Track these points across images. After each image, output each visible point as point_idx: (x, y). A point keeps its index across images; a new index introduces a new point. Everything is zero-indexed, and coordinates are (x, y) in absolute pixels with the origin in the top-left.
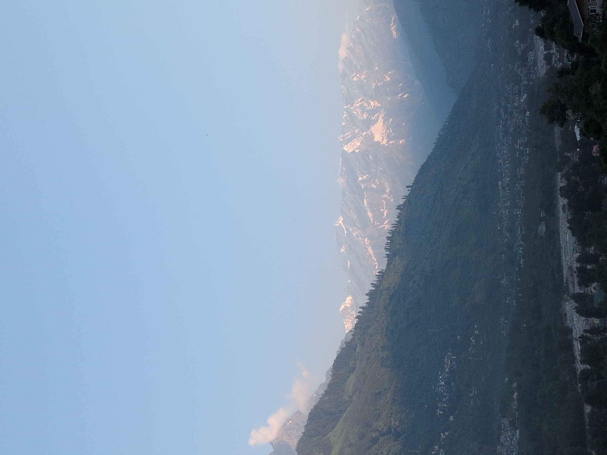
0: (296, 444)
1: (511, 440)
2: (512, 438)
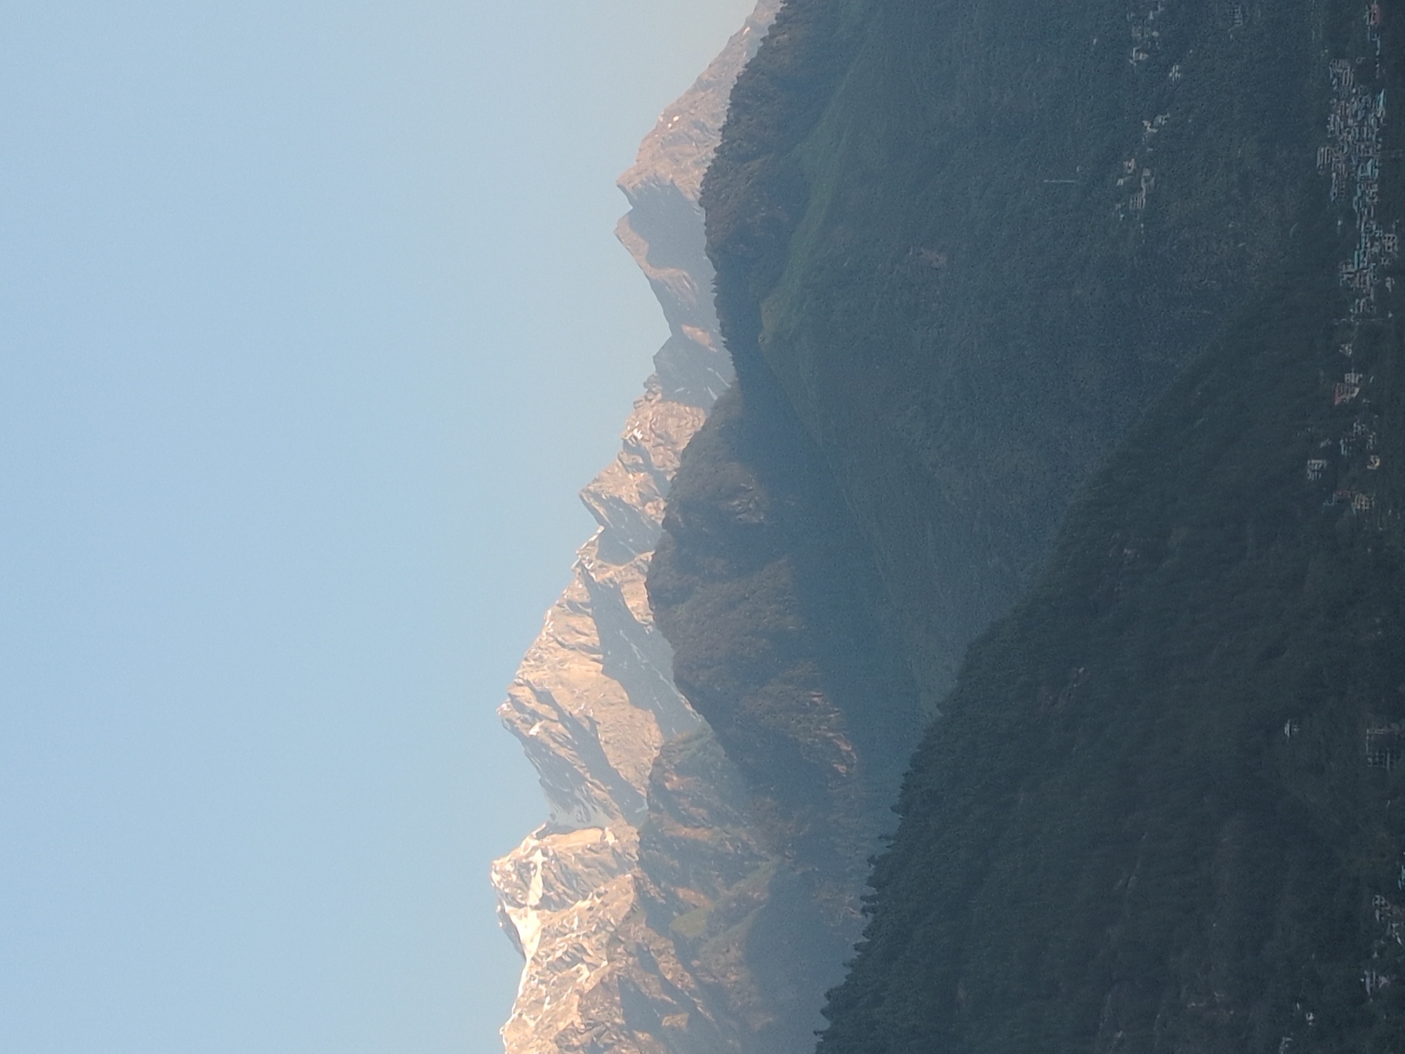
0: (698, 186)
1: (1361, 124)
2: (1365, 118)
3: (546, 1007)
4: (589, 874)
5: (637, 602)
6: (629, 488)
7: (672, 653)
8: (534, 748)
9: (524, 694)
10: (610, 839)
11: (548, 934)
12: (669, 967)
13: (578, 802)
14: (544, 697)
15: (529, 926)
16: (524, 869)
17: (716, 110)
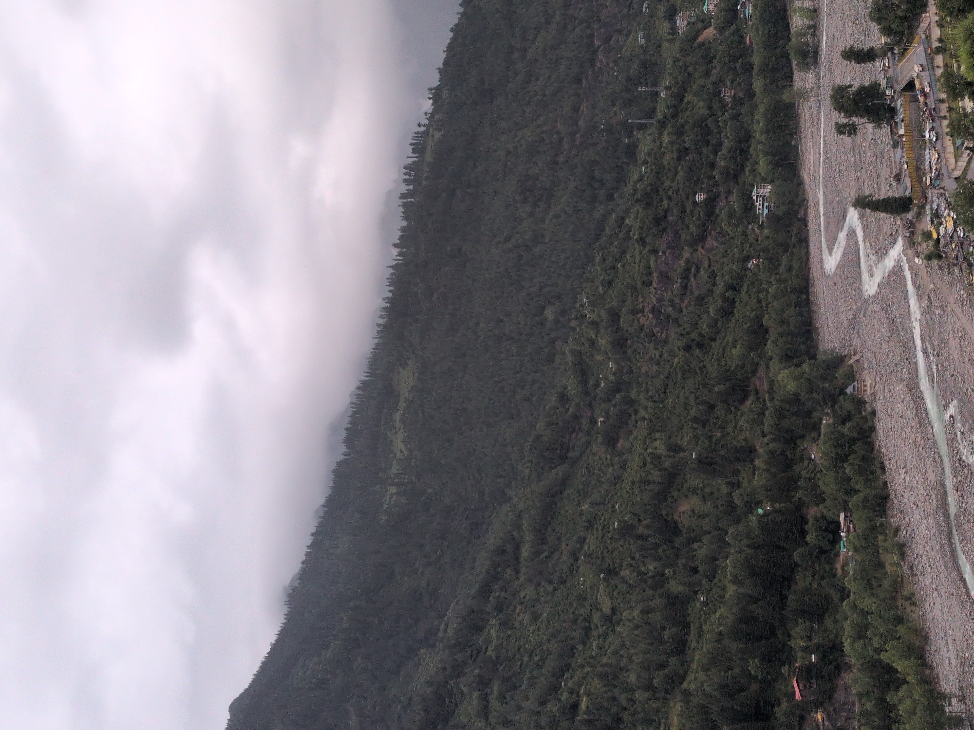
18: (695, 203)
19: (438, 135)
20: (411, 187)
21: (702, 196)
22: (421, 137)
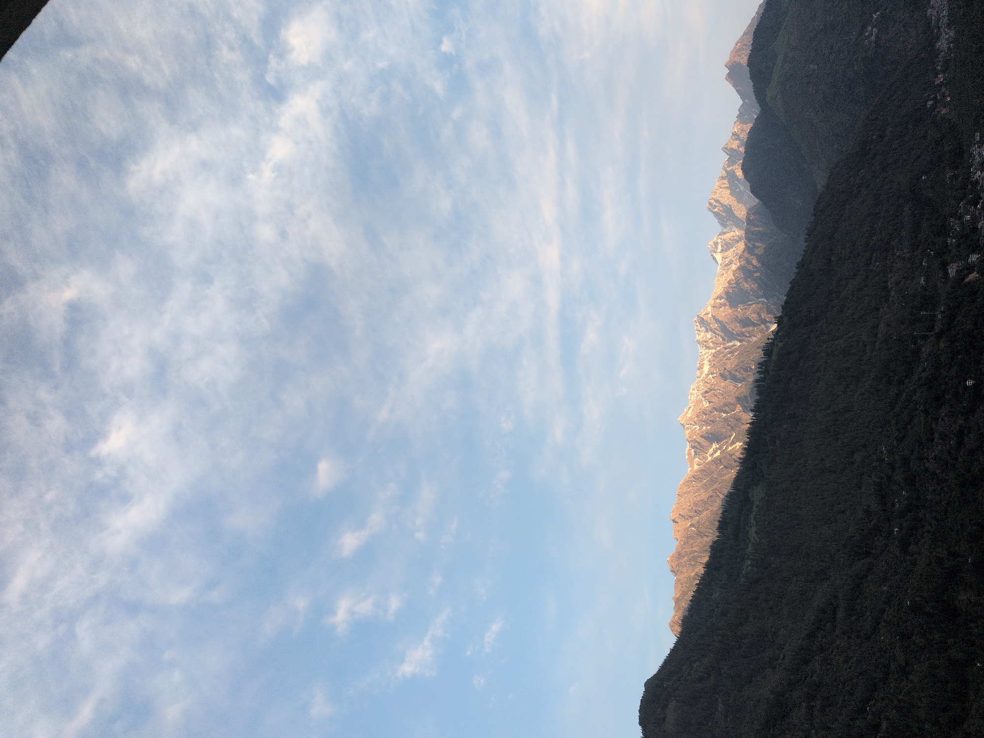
3: (725, 275)
4: (733, 243)
5: (739, 173)
6: (735, 145)
7: (749, 185)
8: (716, 214)
9: (712, 201)
10: (737, 233)
11: (723, 258)
12: (755, 262)
13: (728, 225)
14: (717, 201)
15: (719, 257)
16: (716, 244)
17: (750, 39)
18: (966, 387)
19: (781, 345)
20: (763, 376)
21: (971, 382)
22: (770, 346)
